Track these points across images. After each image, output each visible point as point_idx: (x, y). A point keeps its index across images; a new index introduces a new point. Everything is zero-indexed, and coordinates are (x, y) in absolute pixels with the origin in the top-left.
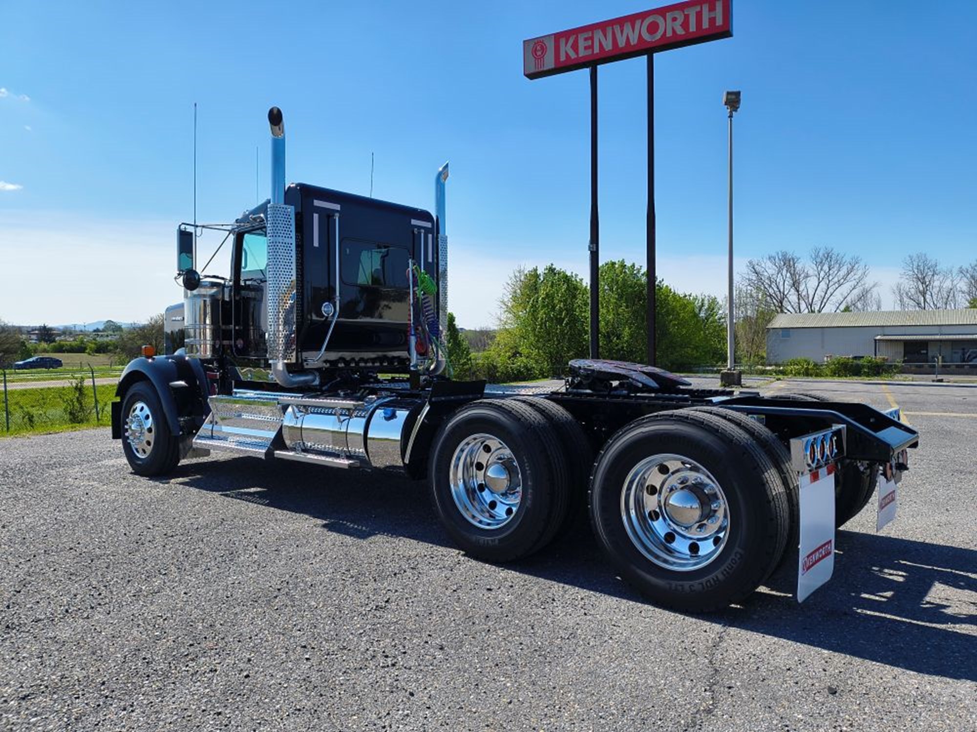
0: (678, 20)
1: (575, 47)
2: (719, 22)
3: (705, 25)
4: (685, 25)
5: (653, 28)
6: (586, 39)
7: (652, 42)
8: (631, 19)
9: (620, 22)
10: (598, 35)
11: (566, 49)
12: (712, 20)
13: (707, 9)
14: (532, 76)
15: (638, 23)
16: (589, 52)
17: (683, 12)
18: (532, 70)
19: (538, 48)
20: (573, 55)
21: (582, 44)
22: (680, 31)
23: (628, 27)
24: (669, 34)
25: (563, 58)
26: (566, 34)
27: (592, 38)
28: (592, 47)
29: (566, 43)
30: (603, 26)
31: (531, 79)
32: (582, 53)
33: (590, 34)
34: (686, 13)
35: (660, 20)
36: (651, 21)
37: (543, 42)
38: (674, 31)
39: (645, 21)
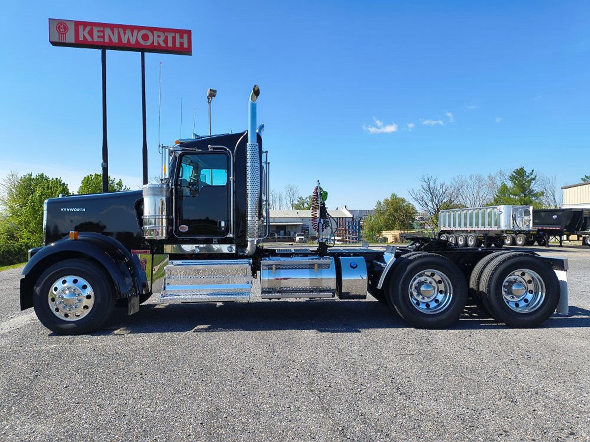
0: (161, 38)
1: (91, 33)
2: (186, 46)
3: (178, 45)
4: (166, 41)
5: (145, 37)
6: (99, 31)
7: (145, 46)
8: (132, 28)
9: (125, 27)
10: (108, 31)
11: (83, 34)
12: (182, 44)
13: (179, 36)
14: (54, 44)
15: (135, 32)
16: (101, 40)
17: (165, 34)
18: (57, 40)
19: (62, 27)
20: (89, 39)
21: (96, 34)
22: (163, 44)
23: (128, 32)
24: (156, 44)
25: (81, 38)
26: (85, 24)
27: (103, 32)
28: (103, 37)
29: (84, 30)
30: (112, 27)
31: (53, 45)
32: (96, 39)
33: (102, 29)
34: (166, 35)
35: (150, 34)
36: (144, 33)
37: (65, 24)
38: (159, 43)
39: (140, 32)
